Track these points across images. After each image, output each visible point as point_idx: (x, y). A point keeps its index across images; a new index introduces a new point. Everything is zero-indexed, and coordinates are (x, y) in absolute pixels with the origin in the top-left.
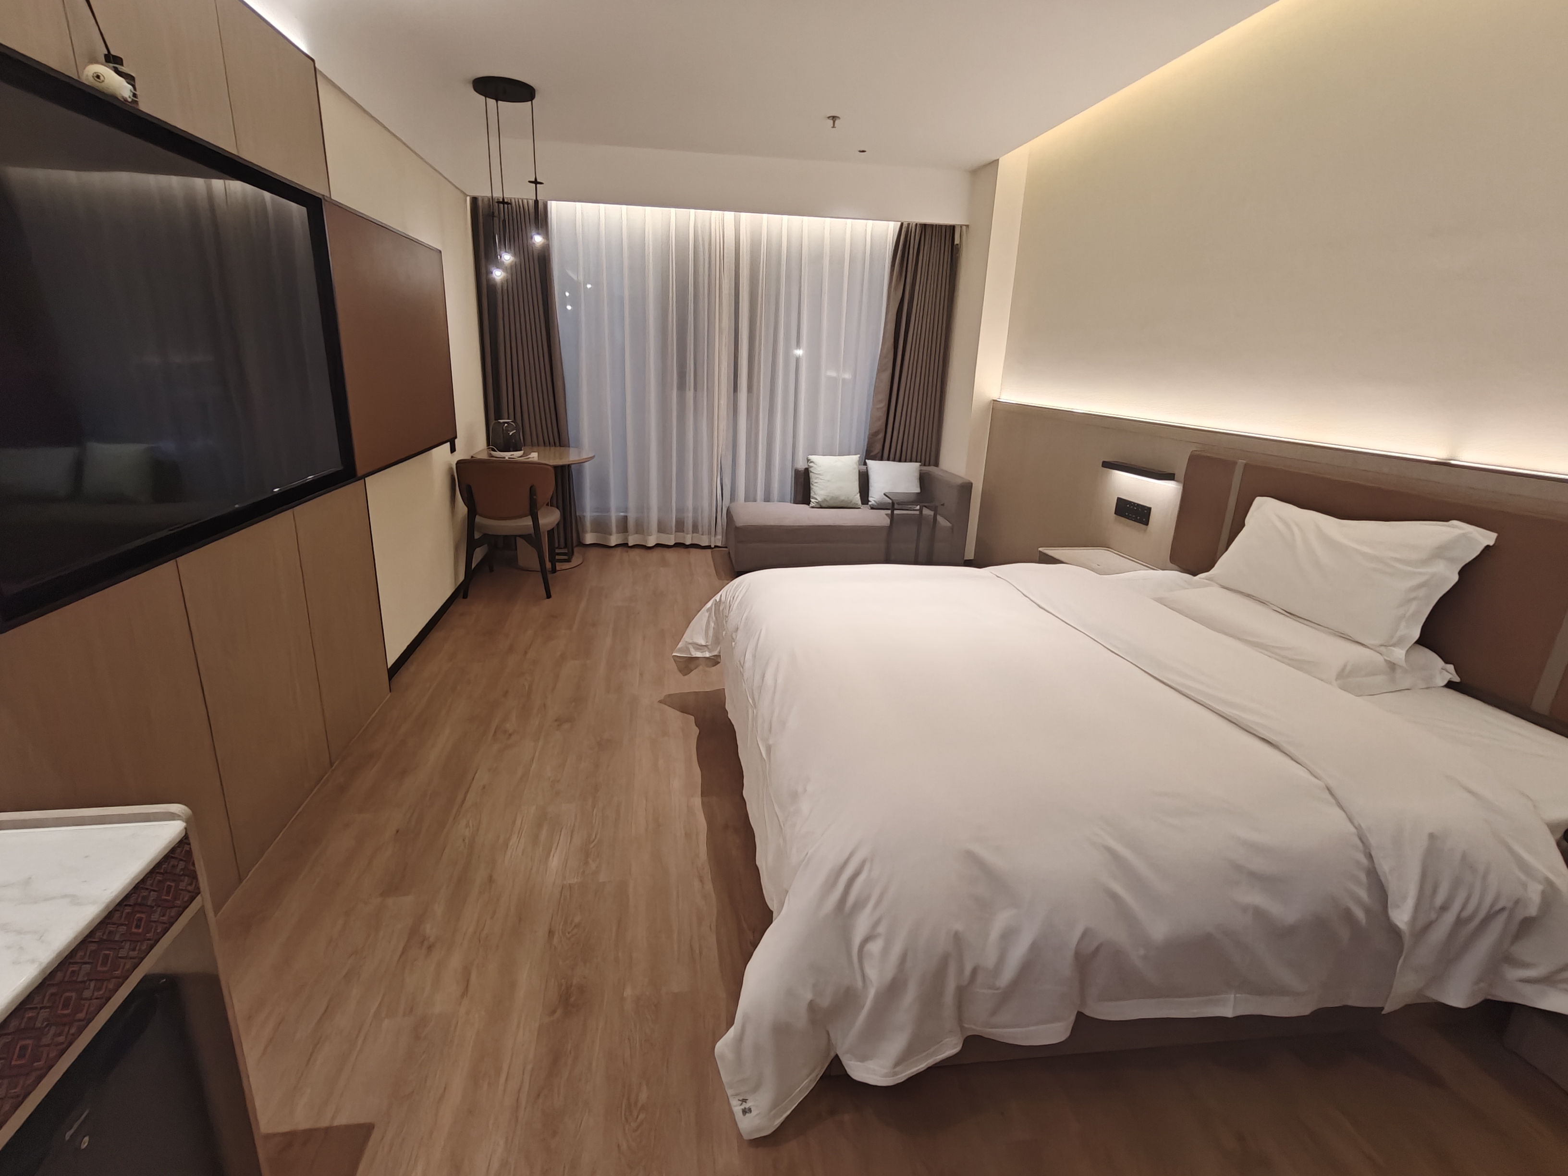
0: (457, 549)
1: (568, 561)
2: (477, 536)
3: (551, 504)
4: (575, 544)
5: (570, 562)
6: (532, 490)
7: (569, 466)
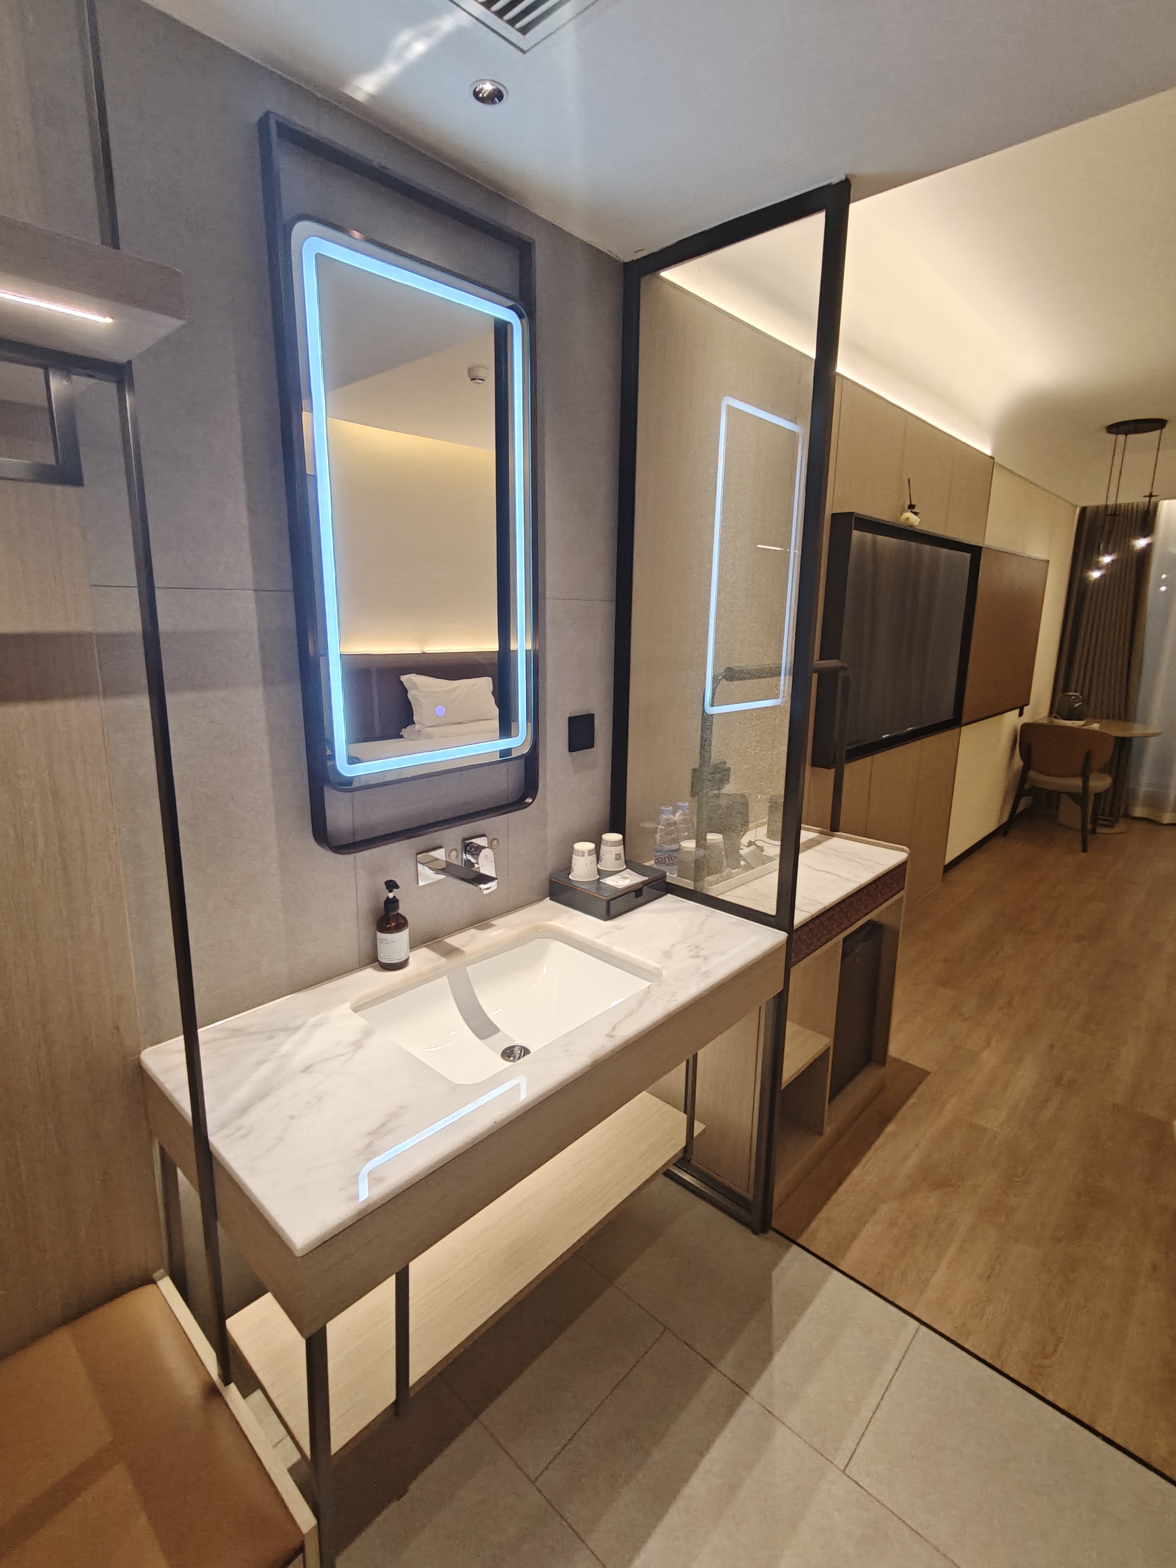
0: (1006, 794)
1: (1112, 827)
2: (1026, 786)
3: (1103, 770)
4: (1121, 814)
5: (1113, 827)
6: (1088, 756)
7: (1130, 740)
